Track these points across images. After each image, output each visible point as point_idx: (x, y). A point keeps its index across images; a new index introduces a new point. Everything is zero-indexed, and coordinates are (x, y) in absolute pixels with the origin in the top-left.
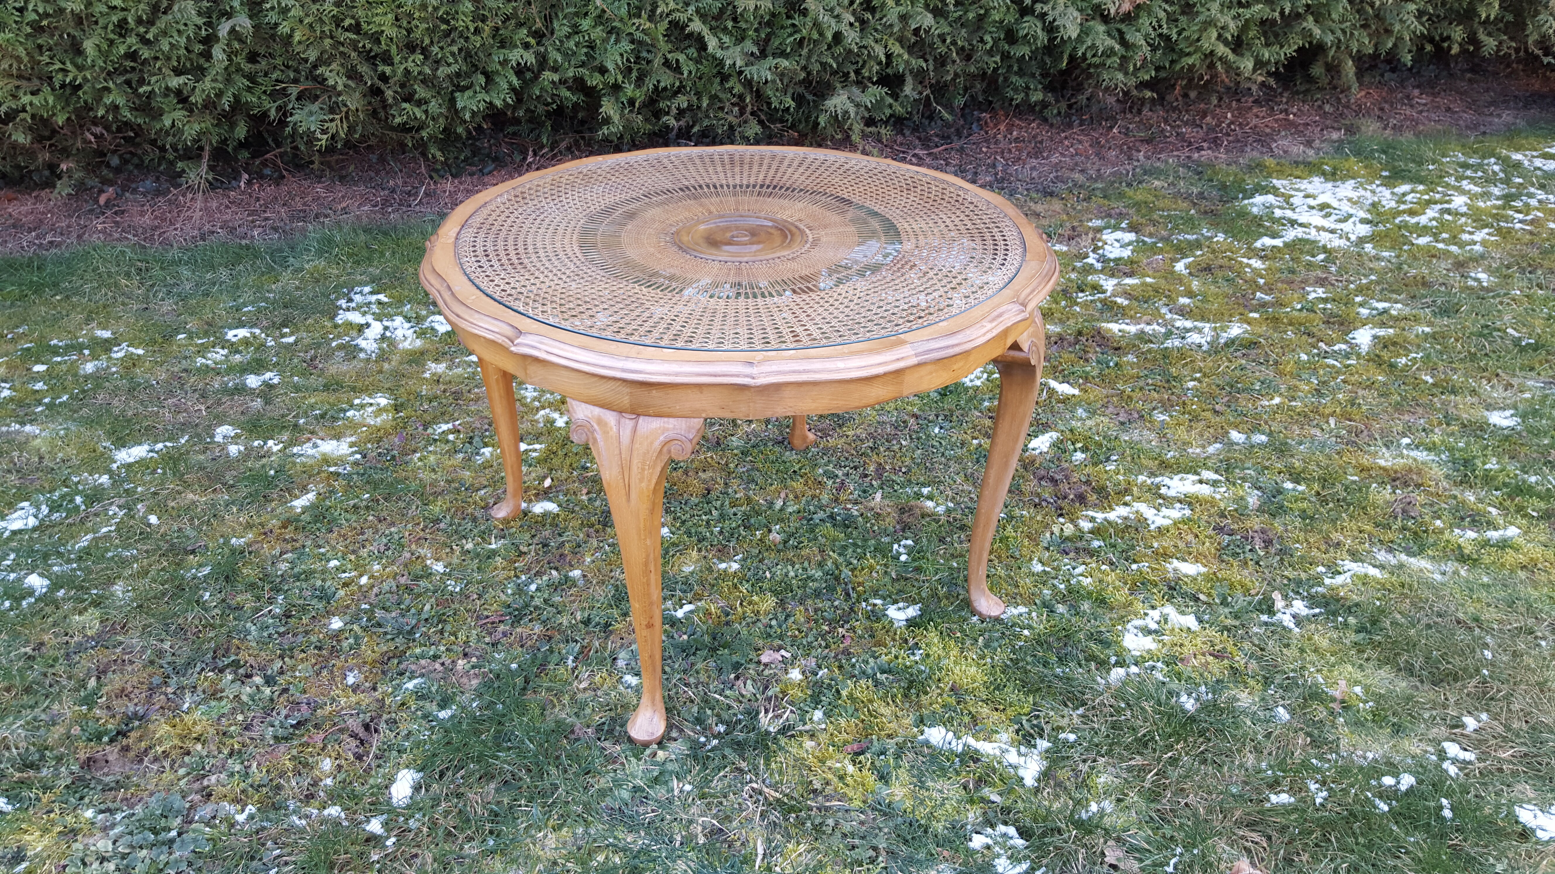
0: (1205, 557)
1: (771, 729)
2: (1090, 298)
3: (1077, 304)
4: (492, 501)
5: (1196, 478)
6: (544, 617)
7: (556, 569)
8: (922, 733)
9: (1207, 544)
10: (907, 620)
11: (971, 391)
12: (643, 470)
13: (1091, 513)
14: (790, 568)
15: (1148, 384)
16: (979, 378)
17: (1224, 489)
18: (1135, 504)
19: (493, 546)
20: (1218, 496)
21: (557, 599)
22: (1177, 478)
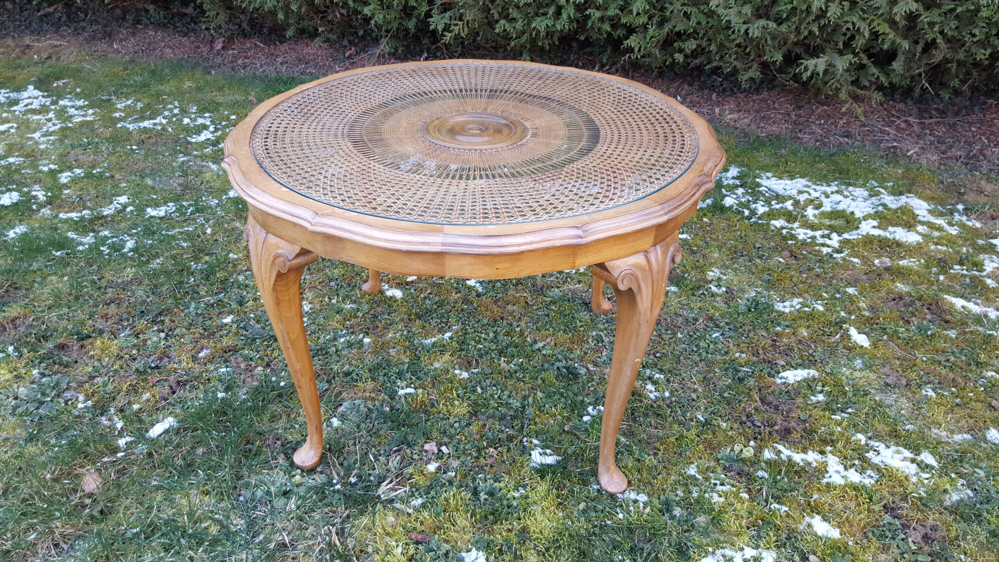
0: (851, 526)
2: (965, 272)
3: (945, 273)
5: (911, 456)
8: (468, 551)
9: (862, 516)
10: (542, 465)
11: (774, 314)
13: (780, 447)
15: (948, 360)
16: (792, 306)
17: (927, 476)
18: (830, 456)
19: (346, 306)
20: (914, 479)
22: (893, 448)
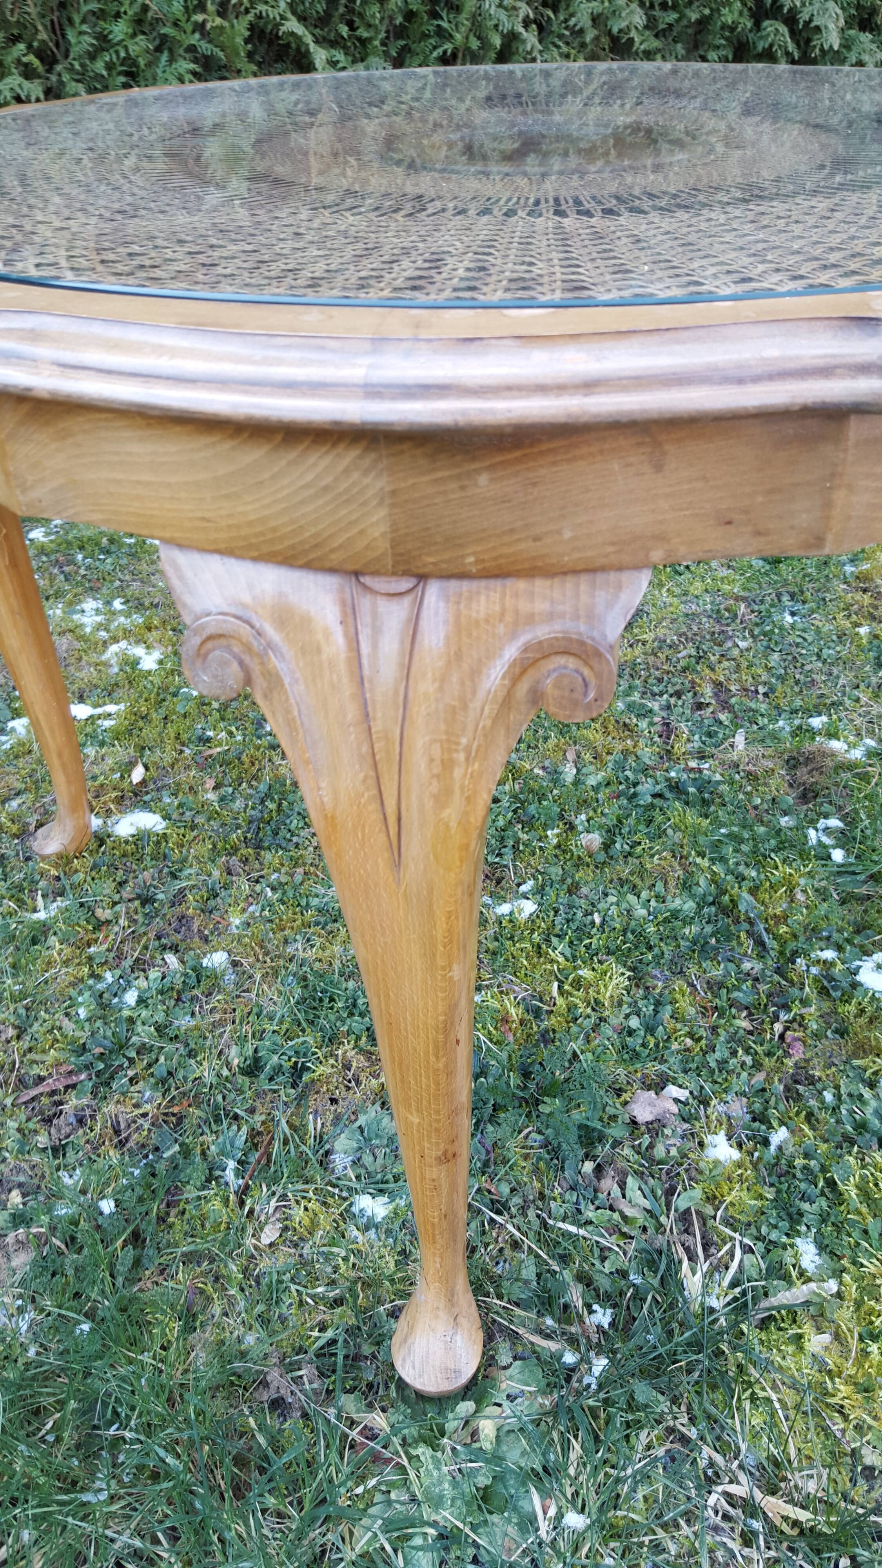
1: (714, 1303)
4: (32, 820)
6: (160, 1070)
7: (175, 949)
12: (448, 765)
14: (631, 898)
19: (41, 915)
21: (184, 1022)
